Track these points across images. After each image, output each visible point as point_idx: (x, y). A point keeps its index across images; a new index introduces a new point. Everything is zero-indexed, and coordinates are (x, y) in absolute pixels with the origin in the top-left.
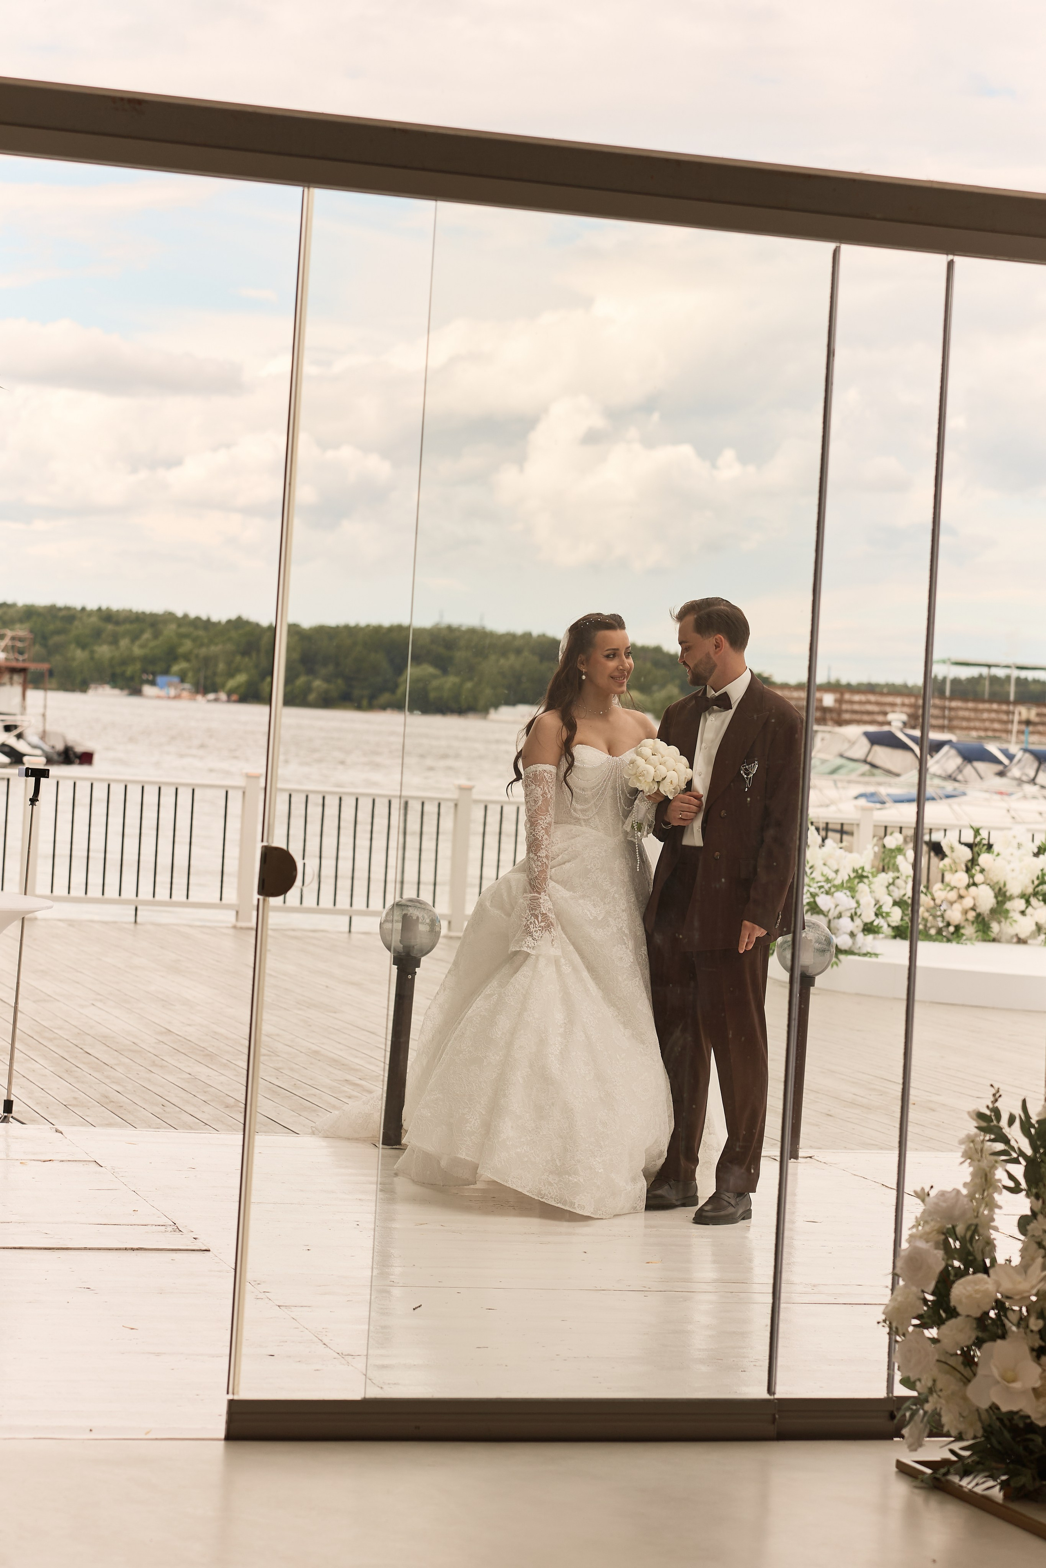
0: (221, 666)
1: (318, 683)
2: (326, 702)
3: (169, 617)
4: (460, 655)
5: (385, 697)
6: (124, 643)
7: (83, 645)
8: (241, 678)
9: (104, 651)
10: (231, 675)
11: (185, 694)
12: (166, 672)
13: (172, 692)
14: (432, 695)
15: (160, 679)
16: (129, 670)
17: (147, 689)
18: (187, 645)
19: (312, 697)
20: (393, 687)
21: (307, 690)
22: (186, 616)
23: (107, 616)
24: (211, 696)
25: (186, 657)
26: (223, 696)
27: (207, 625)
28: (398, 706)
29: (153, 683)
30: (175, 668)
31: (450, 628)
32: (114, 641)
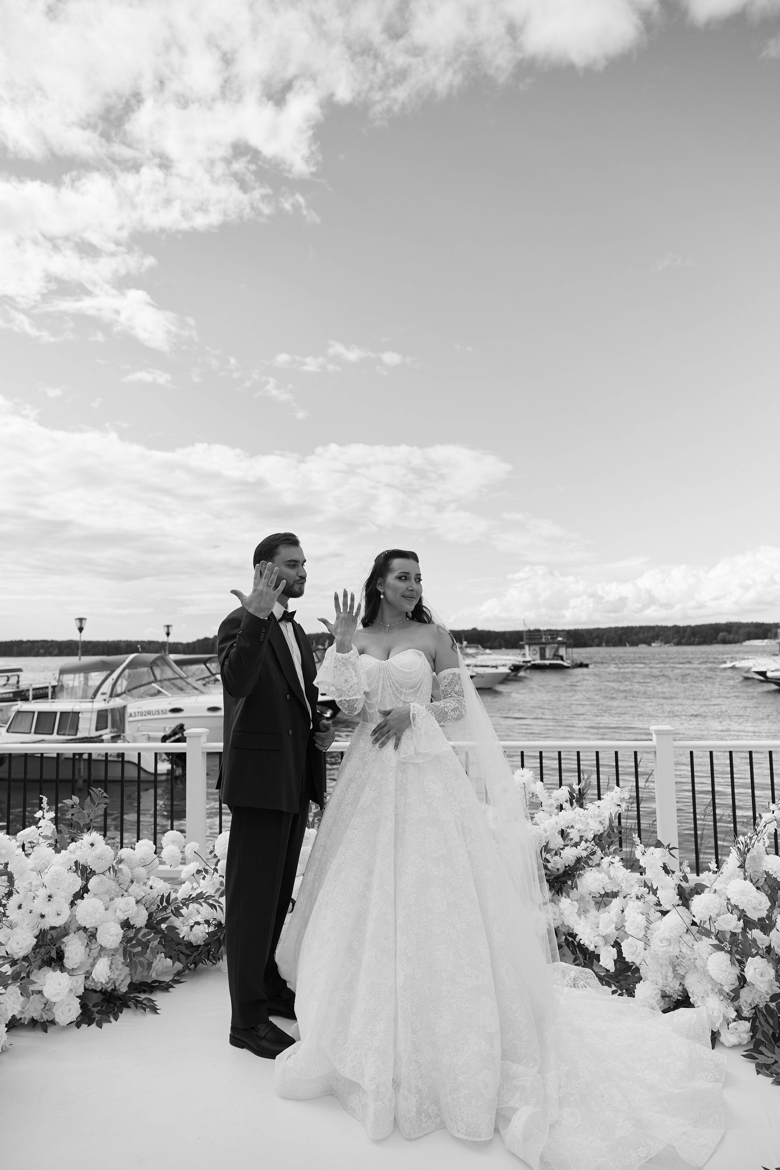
0: (671, 637)
1: (697, 639)
2: (700, 644)
3: (657, 626)
4: (734, 629)
5: (715, 641)
6: (646, 634)
7: (636, 634)
8: (676, 640)
9: (641, 636)
10: (673, 638)
11: (663, 645)
12: (657, 639)
13: (659, 644)
14: (727, 640)
15: (656, 642)
16: (648, 640)
17: (653, 644)
18: (662, 633)
19: (696, 643)
20: (717, 639)
21: (694, 641)
22: (662, 626)
23: (641, 628)
24: (669, 644)
25: (662, 636)
26: (672, 644)
27: (666, 628)
28: (718, 643)
29: (654, 642)
30: (660, 638)
31: (730, 623)
32: (644, 633)
